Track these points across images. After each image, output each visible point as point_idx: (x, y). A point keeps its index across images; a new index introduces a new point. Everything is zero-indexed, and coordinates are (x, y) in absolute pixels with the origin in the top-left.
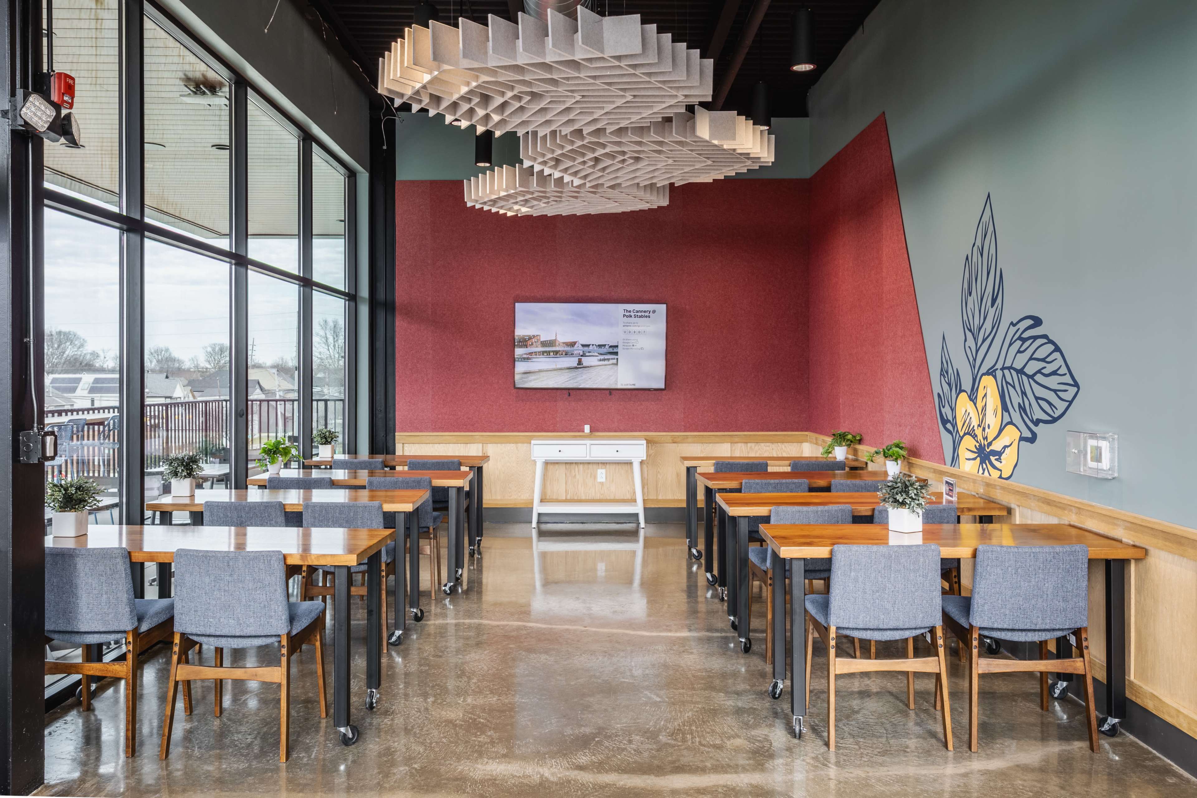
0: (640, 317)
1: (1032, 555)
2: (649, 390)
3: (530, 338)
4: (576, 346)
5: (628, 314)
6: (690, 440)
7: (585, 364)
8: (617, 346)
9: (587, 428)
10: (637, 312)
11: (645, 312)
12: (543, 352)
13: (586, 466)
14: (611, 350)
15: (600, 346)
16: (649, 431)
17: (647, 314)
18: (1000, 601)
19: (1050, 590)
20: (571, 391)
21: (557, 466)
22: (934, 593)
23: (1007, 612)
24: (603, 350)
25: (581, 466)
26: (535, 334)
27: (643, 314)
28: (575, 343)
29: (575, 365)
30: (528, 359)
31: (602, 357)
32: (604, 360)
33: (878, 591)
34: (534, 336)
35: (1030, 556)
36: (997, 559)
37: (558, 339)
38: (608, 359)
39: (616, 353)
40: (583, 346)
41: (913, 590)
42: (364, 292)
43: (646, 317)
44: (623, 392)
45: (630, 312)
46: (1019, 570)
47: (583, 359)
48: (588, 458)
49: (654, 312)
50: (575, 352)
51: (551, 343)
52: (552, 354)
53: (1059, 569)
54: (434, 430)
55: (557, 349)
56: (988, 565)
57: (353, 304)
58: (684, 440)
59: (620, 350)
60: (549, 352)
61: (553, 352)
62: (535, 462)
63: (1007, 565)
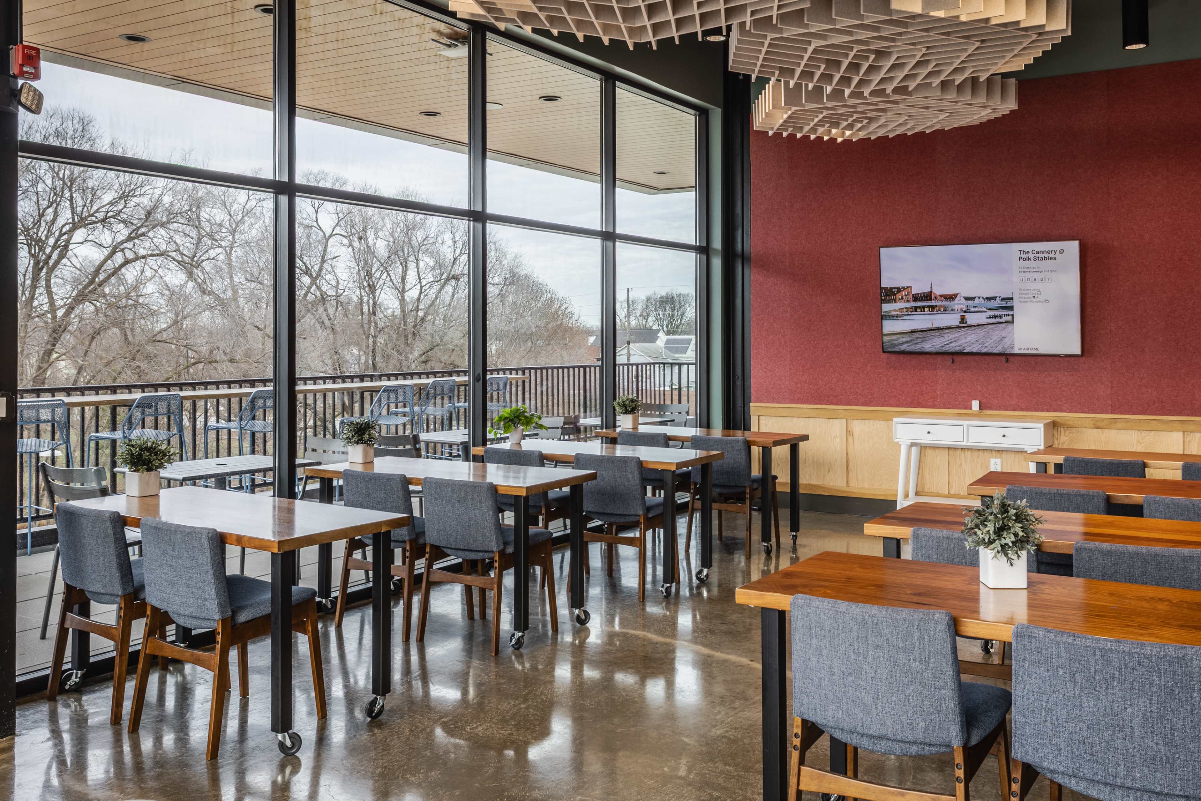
0: (1042, 259)
1: (1098, 654)
2: (1058, 356)
3: (899, 290)
4: (957, 299)
5: (1025, 256)
6: (1119, 425)
7: (969, 322)
8: (1012, 299)
9: (975, 405)
10: (1038, 253)
11: (1049, 252)
12: (916, 308)
13: (975, 453)
14: (1004, 304)
15: (989, 299)
16: (1061, 411)
17: (1050, 255)
18: (1048, 724)
19: (1137, 721)
20: (955, 357)
21: (937, 451)
22: (943, 692)
23: (1063, 745)
24: (993, 304)
25: (969, 453)
26: (905, 285)
27: (1046, 255)
28: (956, 296)
29: (957, 323)
30: (897, 316)
31: (992, 313)
32: (995, 317)
33: (850, 674)
34: (904, 288)
35: (1095, 654)
36: (1038, 651)
37: (934, 291)
38: (1001, 316)
39: (1011, 308)
40: (966, 299)
41: (906, 681)
42: (717, 243)
43: (1051, 259)
44: (1024, 359)
45: (1028, 253)
46: (1078, 677)
47: (968, 316)
48: (964, 443)
49: (1062, 251)
50: (957, 307)
51: (928, 296)
52: (927, 310)
53: (1151, 685)
54: (792, 401)
55: (933, 303)
56: (1025, 659)
57: (704, 257)
58: (1110, 425)
59: (1015, 304)
60: (924, 307)
61: (929, 307)
62: (898, 445)
63: (1056, 664)
